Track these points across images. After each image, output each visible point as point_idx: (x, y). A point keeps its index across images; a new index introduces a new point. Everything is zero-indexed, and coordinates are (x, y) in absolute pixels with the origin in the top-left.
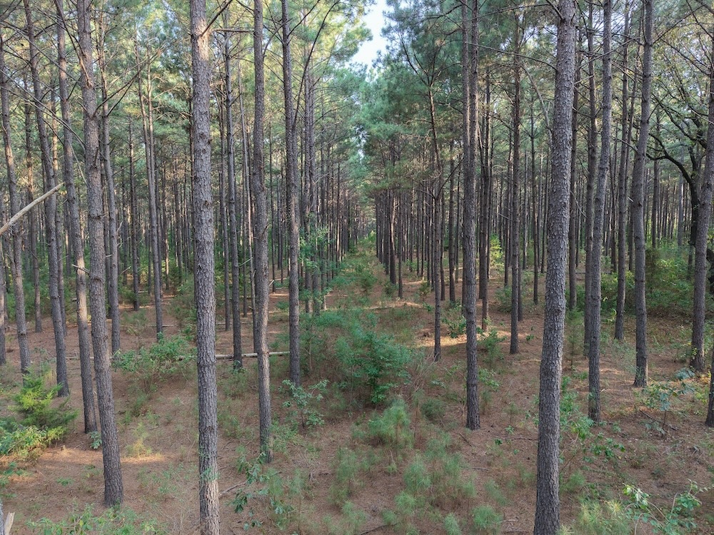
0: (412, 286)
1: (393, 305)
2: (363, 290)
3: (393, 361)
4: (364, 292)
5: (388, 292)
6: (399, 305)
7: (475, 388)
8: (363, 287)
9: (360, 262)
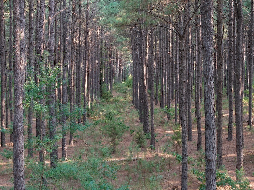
0: (167, 135)
1: (142, 156)
4: (111, 141)
5: (139, 141)
6: (150, 156)
8: (111, 136)
9: (111, 108)
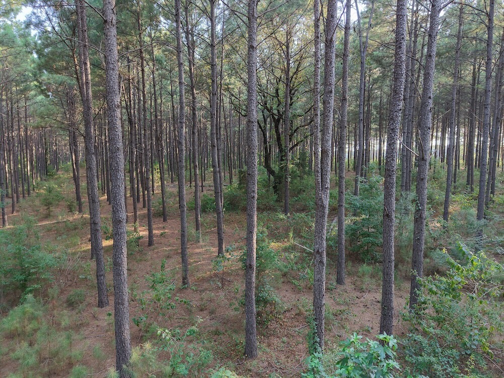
1: (71, 218)
2: (46, 208)
3: (38, 267)
5: (71, 208)
7: (102, 277)
